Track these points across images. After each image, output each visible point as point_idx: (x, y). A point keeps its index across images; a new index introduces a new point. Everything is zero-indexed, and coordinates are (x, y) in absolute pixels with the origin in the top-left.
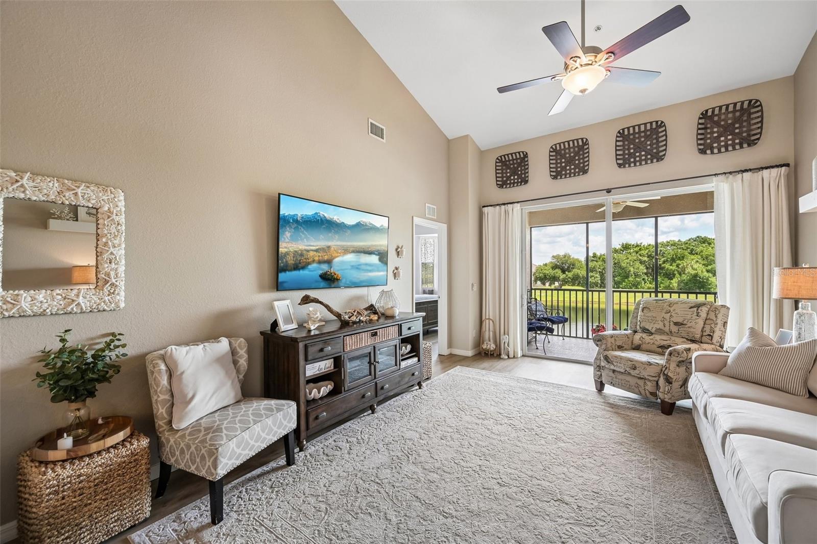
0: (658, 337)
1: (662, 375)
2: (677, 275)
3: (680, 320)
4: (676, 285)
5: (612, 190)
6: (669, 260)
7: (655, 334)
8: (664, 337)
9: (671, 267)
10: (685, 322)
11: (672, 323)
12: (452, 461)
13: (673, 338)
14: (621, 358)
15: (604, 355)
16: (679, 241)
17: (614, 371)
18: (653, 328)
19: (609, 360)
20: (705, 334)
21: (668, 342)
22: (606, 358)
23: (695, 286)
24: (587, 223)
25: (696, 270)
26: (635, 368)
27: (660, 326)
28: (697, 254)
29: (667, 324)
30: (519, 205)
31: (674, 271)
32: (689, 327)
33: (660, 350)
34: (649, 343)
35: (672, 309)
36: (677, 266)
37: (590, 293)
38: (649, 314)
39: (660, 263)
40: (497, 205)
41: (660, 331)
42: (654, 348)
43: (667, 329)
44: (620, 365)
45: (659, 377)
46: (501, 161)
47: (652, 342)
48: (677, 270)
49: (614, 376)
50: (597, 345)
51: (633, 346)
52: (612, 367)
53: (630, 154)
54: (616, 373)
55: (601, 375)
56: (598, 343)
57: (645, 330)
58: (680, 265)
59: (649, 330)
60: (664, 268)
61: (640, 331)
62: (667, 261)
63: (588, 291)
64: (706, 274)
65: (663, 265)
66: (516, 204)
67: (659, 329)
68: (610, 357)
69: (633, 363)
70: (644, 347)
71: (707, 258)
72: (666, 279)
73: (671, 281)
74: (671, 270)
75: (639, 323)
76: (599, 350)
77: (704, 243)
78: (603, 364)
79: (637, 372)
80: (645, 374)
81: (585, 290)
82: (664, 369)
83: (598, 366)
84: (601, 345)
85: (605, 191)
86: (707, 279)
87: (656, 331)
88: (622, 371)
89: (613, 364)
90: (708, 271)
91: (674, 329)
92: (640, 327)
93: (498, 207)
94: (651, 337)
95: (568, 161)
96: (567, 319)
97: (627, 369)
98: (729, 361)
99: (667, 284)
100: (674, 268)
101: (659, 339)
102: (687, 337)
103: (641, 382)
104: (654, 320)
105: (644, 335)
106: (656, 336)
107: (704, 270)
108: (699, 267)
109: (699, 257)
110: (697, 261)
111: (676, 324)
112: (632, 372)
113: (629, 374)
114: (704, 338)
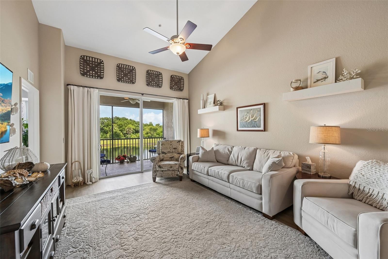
0: (169, 154)
1: (179, 167)
2: (109, 132)
3: (175, 147)
4: (109, 136)
5: (144, 94)
6: (106, 126)
7: (167, 153)
8: (171, 154)
9: (107, 129)
10: (177, 148)
11: (173, 149)
12: (161, 244)
13: (174, 154)
14: (166, 165)
15: (158, 165)
16: (109, 118)
17: (162, 171)
18: (166, 151)
19: (161, 167)
20: (182, 151)
21: (173, 155)
22: (160, 167)
23: (115, 136)
24: (112, 106)
25: (116, 130)
26: (171, 167)
27: (169, 150)
28: (116, 124)
29: (171, 149)
30: (97, 90)
31: (108, 130)
32: (178, 149)
33: (170, 159)
34: (166, 157)
35: (172, 143)
36: (109, 128)
37: (114, 141)
38: (165, 146)
39: (102, 127)
40: (81, 86)
41: (169, 152)
42: (168, 159)
43: (171, 151)
44: (166, 168)
45: (179, 168)
46: (83, 59)
47: (167, 157)
48: (109, 130)
49: (163, 173)
50: (153, 162)
51: (161, 160)
52: (162, 169)
53: (150, 81)
54: (163, 172)
55: (156, 174)
56: (153, 161)
57: (163, 153)
58: (110, 128)
59: (165, 152)
60: (104, 129)
61: (161, 153)
62: (105, 126)
63: (113, 140)
64: (119, 131)
65: (103, 128)
66: (96, 89)
67: (169, 151)
68: (161, 165)
69: (171, 165)
70: (165, 159)
71: (119, 125)
72: (105, 134)
73: (107, 135)
74: (107, 130)
75: (160, 150)
76: (154, 164)
77: (118, 119)
78: (157, 169)
79: (172, 168)
80: (175, 168)
81: (111, 139)
82: (180, 165)
83: (155, 171)
84: (155, 162)
85: (141, 94)
86: (120, 134)
87: (168, 152)
88: (166, 170)
89: (163, 168)
90: (120, 130)
91: (174, 150)
92: (161, 152)
93: (81, 88)
94: (166, 155)
95: (125, 75)
96: (105, 155)
97: (169, 169)
98: (200, 156)
99: (105, 136)
100: (108, 129)
101: (169, 155)
102: (177, 153)
103: (173, 172)
104: (166, 148)
105: (164, 155)
106: (168, 154)
107: (119, 130)
108: (117, 129)
109: (117, 125)
110: (116, 127)
111: (174, 149)
112: (171, 169)
113: (169, 170)
114: (182, 152)
